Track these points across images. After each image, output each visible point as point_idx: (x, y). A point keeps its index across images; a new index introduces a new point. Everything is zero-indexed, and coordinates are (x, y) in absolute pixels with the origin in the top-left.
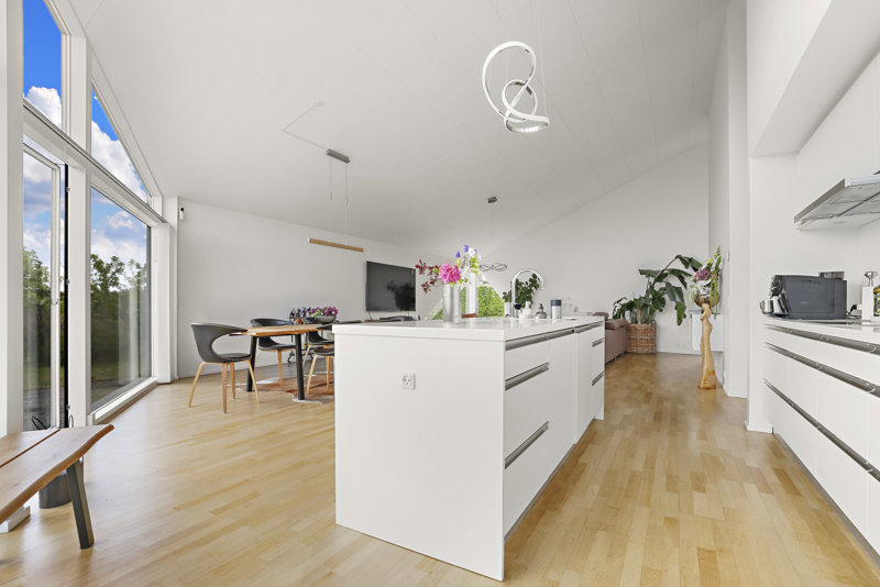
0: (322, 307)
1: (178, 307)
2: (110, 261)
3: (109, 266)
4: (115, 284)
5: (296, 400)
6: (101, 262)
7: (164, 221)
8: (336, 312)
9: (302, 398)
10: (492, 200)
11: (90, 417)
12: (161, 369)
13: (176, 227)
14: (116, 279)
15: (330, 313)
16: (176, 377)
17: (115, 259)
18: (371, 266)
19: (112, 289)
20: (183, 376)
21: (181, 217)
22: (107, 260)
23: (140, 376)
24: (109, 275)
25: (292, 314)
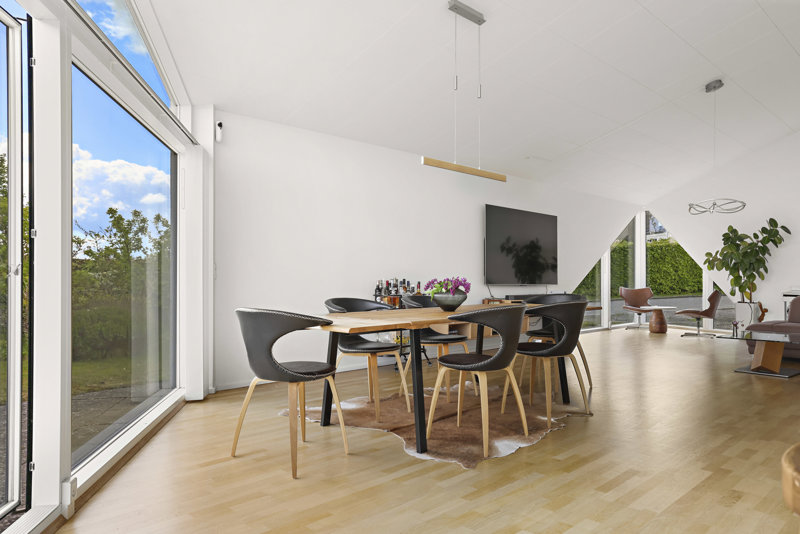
0: (441, 279)
1: (215, 279)
2: (131, 217)
3: (130, 224)
4: (139, 247)
5: (412, 453)
6: (120, 218)
7: (194, 142)
8: (468, 287)
9: (423, 449)
10: (714, 86)
11: (67, 486)
12: (190, 379)
13: (211, 152)
14: (139, 240)
15: (456, 290)
16: (212, 389)
17: (136, 213)
18: (491, 211)
19: (135, 255)
20: (222, 386)
21: (219, 137)
22: (128, 217)
23: (161, 388)
24: (130, 236)
25: (379, 289)
